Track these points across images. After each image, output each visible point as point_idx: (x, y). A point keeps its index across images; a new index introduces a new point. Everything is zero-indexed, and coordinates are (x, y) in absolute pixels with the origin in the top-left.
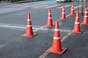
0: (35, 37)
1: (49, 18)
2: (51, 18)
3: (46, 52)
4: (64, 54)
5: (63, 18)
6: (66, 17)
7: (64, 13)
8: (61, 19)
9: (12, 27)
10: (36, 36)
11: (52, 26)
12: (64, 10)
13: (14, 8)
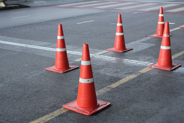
0: (69, 73)
1: (118, 34)
2: (121, 34)
3: (62, 109)
4: (95, 117)
5: (159, 34)
6: (170, 31)
7: (163, 23)
8: (155, 35)
9: (45, 48)
10: (72, 71)
11: (121, 51)
12: (163, 17)
13: (82, 8)
